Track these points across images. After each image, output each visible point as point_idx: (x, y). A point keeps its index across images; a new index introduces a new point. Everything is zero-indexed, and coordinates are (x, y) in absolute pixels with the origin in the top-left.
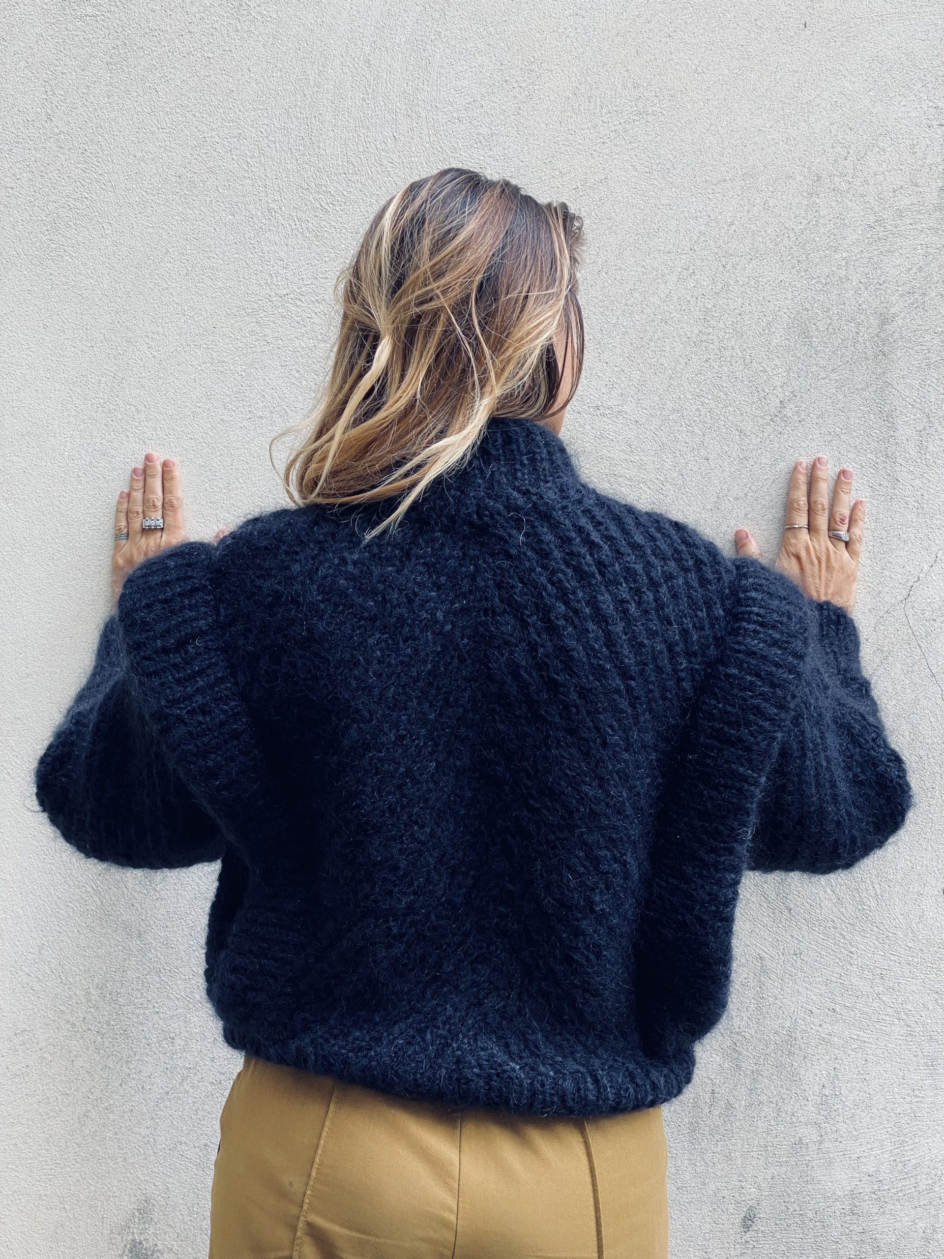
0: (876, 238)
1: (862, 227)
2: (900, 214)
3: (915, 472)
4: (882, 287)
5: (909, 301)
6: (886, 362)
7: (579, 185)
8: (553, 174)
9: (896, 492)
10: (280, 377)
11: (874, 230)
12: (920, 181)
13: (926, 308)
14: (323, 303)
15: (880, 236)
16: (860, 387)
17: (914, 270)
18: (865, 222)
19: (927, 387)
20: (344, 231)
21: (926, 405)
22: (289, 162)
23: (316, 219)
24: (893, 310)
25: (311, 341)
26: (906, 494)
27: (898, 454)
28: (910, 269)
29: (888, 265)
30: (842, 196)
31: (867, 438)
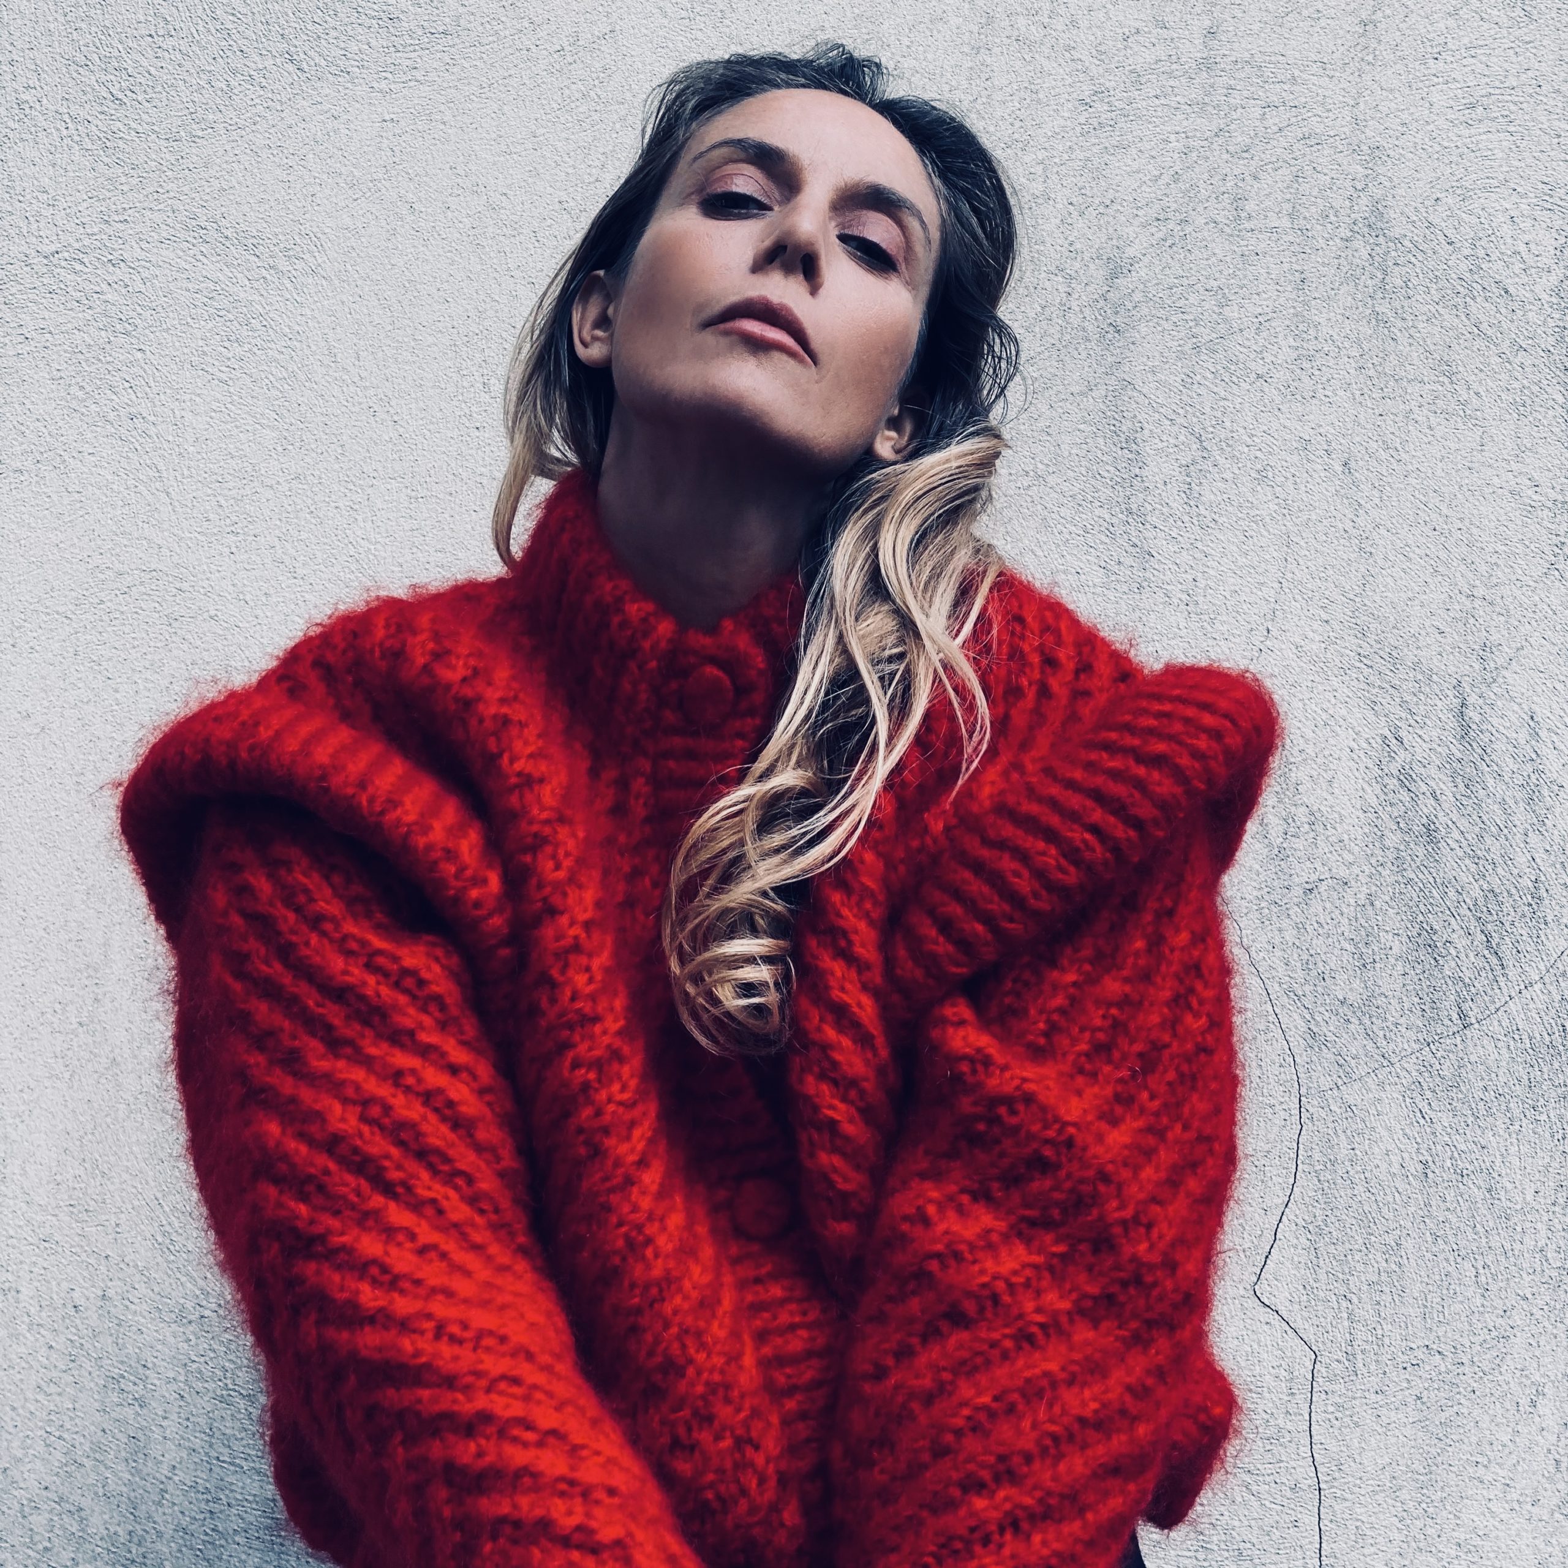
0: (1096, 125)
1: (1070, 105)
2: (1137, 79)
3: (1180, 538)
4: (1108, 211)
5: (1161, 235)
6: (1121, 344)
7: (566, 44)
8: (519, 26)
9: (1148, 574)
10: (50, 399)
11: (1090, 110)
12: (1171, 18)
13: (1189, 247)
14: (122, 264)
15: (1102, 120)
16: (1075, 389)
17: (1166, 178)
18: (1075, 95)
19: (1195, 386)
20: (154, 136)
21: (1195, 420)
22: (51, 19)
23: (102, 117)
24: (1130, 252)
25: (103, 332)
26: (1167, 579)
27: (1149, 508)
28: (1157, 179)
29: (1118, 171)
30: (1031, 51)
31: (1093, 482)
